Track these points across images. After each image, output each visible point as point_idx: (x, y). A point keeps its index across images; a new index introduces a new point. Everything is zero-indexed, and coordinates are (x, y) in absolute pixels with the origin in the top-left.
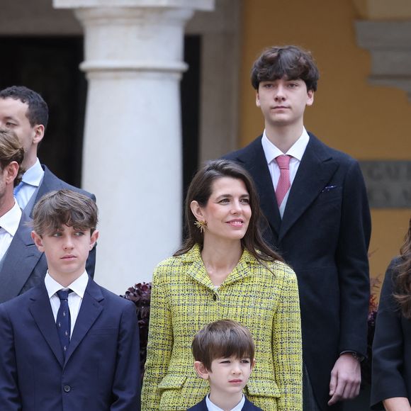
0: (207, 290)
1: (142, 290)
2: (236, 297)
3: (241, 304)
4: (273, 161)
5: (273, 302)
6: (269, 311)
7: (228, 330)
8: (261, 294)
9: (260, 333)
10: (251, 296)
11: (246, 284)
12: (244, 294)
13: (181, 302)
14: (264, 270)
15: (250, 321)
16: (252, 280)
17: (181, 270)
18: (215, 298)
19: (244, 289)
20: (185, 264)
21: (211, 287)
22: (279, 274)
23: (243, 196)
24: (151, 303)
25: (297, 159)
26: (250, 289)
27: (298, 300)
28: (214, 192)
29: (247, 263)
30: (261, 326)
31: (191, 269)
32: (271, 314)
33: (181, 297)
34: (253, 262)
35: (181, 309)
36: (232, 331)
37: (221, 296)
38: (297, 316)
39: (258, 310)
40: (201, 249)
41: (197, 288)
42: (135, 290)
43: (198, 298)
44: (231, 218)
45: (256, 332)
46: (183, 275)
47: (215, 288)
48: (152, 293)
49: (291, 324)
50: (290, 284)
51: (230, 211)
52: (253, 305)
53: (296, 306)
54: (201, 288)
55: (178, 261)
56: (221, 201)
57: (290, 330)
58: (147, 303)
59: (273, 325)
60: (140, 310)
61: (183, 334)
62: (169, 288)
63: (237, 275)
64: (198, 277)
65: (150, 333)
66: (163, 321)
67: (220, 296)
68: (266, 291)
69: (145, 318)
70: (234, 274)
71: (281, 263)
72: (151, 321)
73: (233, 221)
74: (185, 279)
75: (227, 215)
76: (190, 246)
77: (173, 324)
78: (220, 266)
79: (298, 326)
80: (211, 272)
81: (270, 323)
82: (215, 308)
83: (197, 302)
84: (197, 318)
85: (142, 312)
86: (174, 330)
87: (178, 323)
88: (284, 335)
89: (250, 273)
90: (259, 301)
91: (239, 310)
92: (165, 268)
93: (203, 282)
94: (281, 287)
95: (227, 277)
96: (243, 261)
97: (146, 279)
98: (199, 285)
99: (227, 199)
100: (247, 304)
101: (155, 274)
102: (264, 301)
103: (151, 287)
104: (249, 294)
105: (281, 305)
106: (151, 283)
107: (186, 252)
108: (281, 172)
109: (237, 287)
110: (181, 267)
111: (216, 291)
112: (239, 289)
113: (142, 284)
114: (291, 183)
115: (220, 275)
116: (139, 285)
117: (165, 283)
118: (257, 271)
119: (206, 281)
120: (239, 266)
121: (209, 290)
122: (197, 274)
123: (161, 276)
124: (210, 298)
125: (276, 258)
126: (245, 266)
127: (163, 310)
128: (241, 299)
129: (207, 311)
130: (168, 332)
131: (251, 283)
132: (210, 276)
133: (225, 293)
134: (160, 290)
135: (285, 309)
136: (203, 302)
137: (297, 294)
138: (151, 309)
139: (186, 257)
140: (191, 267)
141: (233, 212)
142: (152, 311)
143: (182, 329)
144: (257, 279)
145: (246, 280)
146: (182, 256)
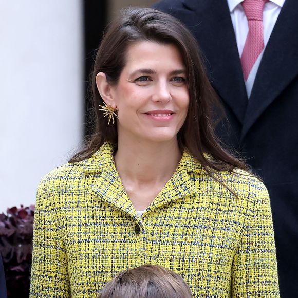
0: (126, 216)
1: (19, 217)
2: (172, 228)
3: (179, 239)
4: (237, 7)
5: (232, 235)
6: (225, 250)
7: (145, 282)
8: (211, 224)
9: (211, 285)
10: (195, 226)
11: (187, 206)
12: (184, 222)
13: (83, 237)
14: (216, 185)
15: (195, 266)
16: (197, 199)
17: (82, 184)
18: (137, 230)
19: (184, 214)
20: (88, 175)
21: (132, 213)
22: (240, 189)
23: (175, 72)
24: (35, 239)
25: (276, 5)
26: (194, 215)
27: (272, 231)
28: (128, 64)
29: (189, 173)
30: (213, 275)
31: (99, 184)
32: (228, 254)
33: (83, 229)
34: (198, 171)
35: (83, 248)
36: (150, 283)
37: (147, 227)
38: (271, 258)
39: (208, 248)
40: (115, 152)
41: (108, 214)
42: (6, 217)
43: (111, 229)
44: (152, 108)
45: (204, 284)
46: (86, 192)
47: (137, 213)
48: (35, 221)
49: (262, 271)
50: (259, 206)
51: (151, 97)
52: (199, 240)
53: (270, 241)
54: (115, 214)
55: (78, 170)
56: (137, 79)
57: (260, 280)
58: (27, 239)
59: (232, 272)
60: (16, 250)
61: (87, 288)
62: (63, 214)
63: (173, 193)
64: (110, 196)
65: (32, 288)
66: (53, 267)
67: (145, 227)
68: (220, 217)
69: (23, 263)
70: (168, 191)
71: (243, 172)
72: (35, 267)
73: (156, 113)
74: (89, 199)
75: (145, 103)
76: (96, 146)
77: (70, 272)
78: (145, 180)
79: (273, 273)
80: (130, 188)
81: (228, 270)
82: (138, 246)
83: (109, 237)
84: (108, 263)
85: (19, 253)
86: (72, 281)
87: (78, 271)
88: (251, 289)
89: (194, 189)
90: (210, 233)
91: (177, 248)
92: (57, 181)
93: (118, 205)
94: (244, 211)
95: (156, 195)
96: (182, 170)
97: (25, 199)
98: (112, 208)
99: (147, 77)
100: (190, 239)
101: (41, 191)
102: (217, 233)
103: (33, 213)
104: (193, 223)
105: (245, 240)
106: (33, 207)
107: (89, 157)
108: (249, 26)
109: (173, 212)
110: (83, 181)
111: (139, 219)
112: (176, 214)
113: (19, 207)
114: (266, 43)
115: (145, 194)
116: (13, 210)
117: (57, 205)
118: (205, 186)
119: (123, 203)
120: (176, 177)
121: (128, 217)
122: (109, 191)
123: (50, 195)
124: (130, 230)
125: (236, 166)
126: (186, 177)
127: (54, 250)
128: (179, 230)
129: (125, 252)
130: (62, 286)
131: (195, 205)
132: (129, 194)
133: (154, 221)
134: (49, 217)
135: (252, 247)
136: (119, 237)
137: (270, 222)
138: (34, 248)
139: (91, 164)
140: (99, 181)
141: (155, 98)
142: (36, 252)
143: (85, 279)
144: (205, 199)
145: (188, 201)
146: (84, 163)
